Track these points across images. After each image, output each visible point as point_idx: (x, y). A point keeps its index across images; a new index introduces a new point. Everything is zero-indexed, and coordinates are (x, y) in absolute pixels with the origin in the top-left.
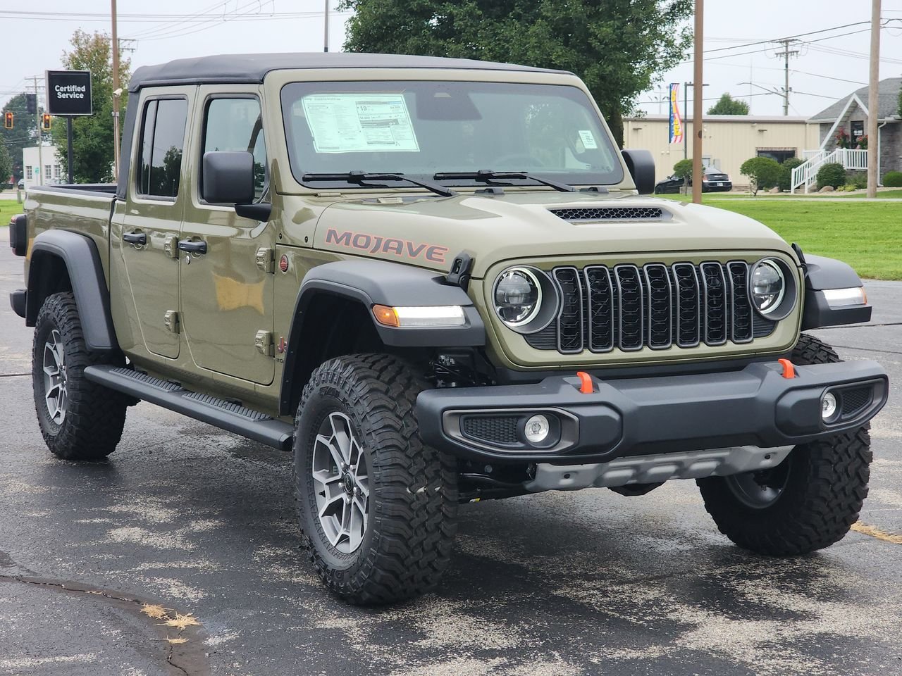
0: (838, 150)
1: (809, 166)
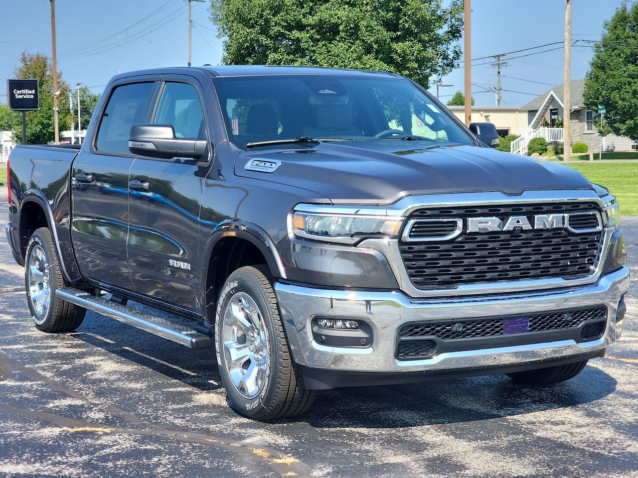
0: (542, 129)
1: (522, 139)
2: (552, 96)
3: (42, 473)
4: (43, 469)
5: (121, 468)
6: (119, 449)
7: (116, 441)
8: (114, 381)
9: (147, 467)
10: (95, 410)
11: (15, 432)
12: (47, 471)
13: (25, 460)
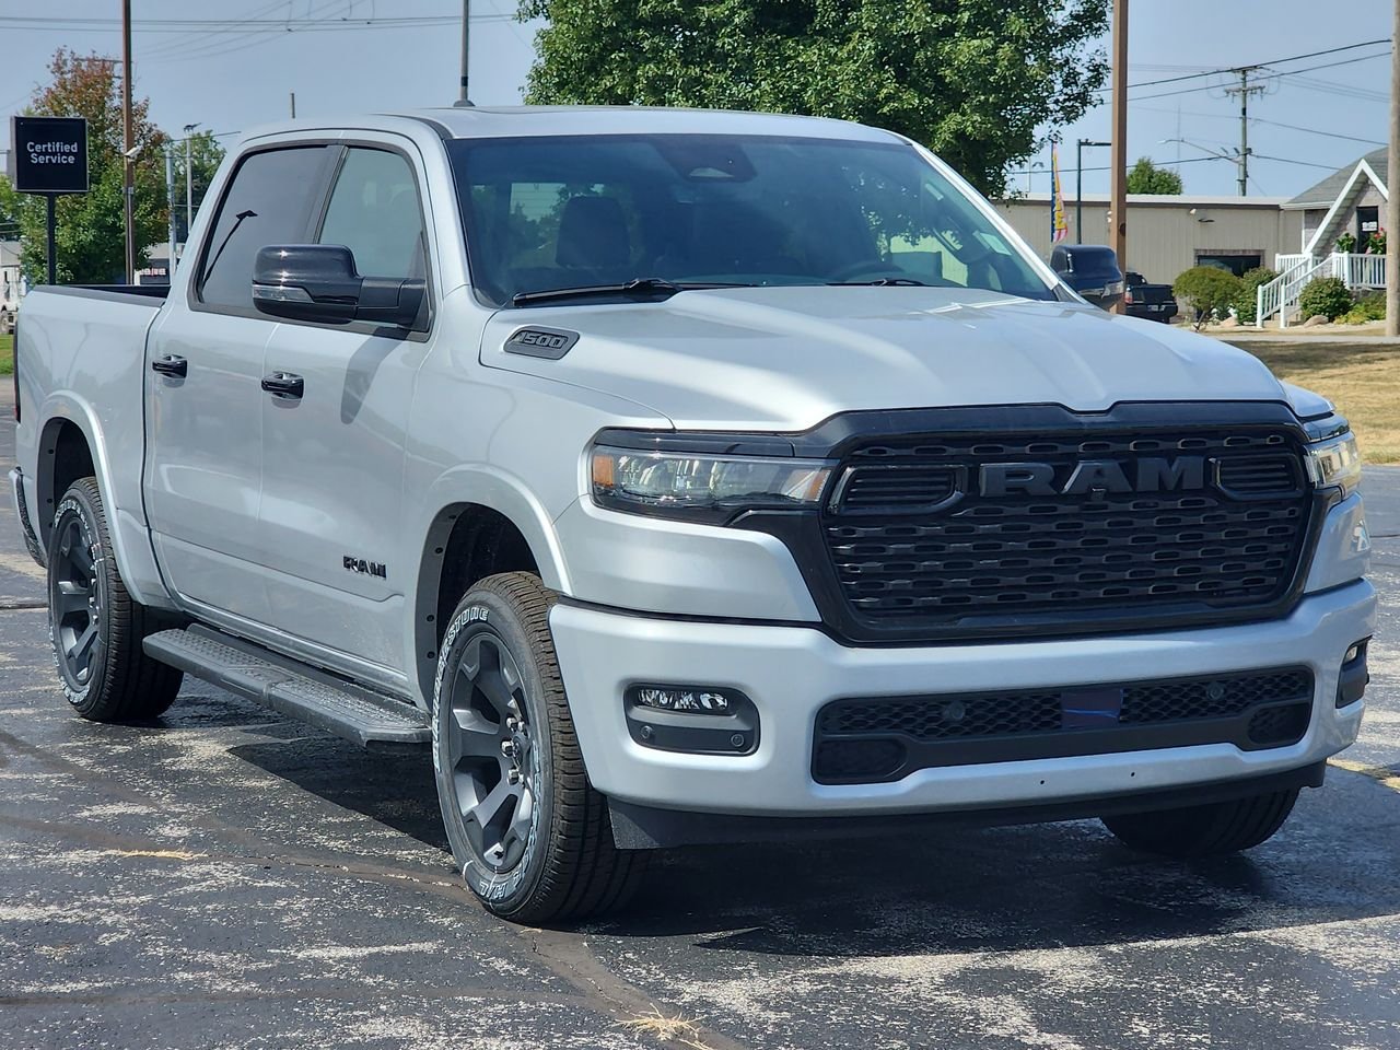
0: (1335, 255)
1: (1287, 280)
2: (1363, 173)
3: (61, 921)
4: (64, 914)
5: (213, 914)
6: (212, 887)
7: (208, 873)
8: (217, 775)
9: (265, 915)
10: (174, 823)
11: (11, 857)
12: (71, 917)
13: (30, 900)
